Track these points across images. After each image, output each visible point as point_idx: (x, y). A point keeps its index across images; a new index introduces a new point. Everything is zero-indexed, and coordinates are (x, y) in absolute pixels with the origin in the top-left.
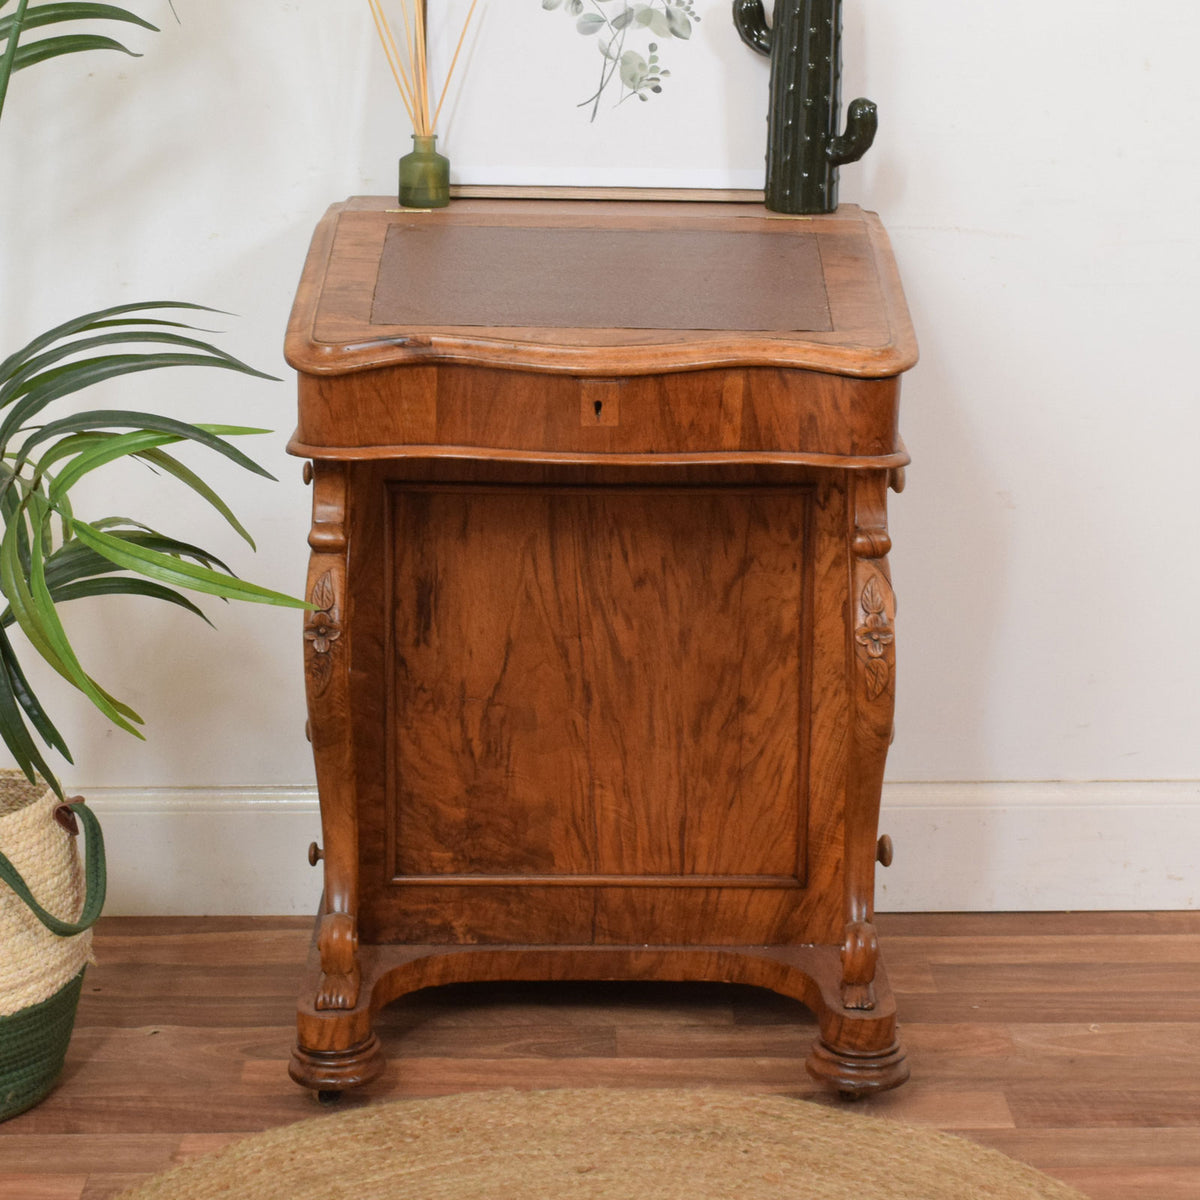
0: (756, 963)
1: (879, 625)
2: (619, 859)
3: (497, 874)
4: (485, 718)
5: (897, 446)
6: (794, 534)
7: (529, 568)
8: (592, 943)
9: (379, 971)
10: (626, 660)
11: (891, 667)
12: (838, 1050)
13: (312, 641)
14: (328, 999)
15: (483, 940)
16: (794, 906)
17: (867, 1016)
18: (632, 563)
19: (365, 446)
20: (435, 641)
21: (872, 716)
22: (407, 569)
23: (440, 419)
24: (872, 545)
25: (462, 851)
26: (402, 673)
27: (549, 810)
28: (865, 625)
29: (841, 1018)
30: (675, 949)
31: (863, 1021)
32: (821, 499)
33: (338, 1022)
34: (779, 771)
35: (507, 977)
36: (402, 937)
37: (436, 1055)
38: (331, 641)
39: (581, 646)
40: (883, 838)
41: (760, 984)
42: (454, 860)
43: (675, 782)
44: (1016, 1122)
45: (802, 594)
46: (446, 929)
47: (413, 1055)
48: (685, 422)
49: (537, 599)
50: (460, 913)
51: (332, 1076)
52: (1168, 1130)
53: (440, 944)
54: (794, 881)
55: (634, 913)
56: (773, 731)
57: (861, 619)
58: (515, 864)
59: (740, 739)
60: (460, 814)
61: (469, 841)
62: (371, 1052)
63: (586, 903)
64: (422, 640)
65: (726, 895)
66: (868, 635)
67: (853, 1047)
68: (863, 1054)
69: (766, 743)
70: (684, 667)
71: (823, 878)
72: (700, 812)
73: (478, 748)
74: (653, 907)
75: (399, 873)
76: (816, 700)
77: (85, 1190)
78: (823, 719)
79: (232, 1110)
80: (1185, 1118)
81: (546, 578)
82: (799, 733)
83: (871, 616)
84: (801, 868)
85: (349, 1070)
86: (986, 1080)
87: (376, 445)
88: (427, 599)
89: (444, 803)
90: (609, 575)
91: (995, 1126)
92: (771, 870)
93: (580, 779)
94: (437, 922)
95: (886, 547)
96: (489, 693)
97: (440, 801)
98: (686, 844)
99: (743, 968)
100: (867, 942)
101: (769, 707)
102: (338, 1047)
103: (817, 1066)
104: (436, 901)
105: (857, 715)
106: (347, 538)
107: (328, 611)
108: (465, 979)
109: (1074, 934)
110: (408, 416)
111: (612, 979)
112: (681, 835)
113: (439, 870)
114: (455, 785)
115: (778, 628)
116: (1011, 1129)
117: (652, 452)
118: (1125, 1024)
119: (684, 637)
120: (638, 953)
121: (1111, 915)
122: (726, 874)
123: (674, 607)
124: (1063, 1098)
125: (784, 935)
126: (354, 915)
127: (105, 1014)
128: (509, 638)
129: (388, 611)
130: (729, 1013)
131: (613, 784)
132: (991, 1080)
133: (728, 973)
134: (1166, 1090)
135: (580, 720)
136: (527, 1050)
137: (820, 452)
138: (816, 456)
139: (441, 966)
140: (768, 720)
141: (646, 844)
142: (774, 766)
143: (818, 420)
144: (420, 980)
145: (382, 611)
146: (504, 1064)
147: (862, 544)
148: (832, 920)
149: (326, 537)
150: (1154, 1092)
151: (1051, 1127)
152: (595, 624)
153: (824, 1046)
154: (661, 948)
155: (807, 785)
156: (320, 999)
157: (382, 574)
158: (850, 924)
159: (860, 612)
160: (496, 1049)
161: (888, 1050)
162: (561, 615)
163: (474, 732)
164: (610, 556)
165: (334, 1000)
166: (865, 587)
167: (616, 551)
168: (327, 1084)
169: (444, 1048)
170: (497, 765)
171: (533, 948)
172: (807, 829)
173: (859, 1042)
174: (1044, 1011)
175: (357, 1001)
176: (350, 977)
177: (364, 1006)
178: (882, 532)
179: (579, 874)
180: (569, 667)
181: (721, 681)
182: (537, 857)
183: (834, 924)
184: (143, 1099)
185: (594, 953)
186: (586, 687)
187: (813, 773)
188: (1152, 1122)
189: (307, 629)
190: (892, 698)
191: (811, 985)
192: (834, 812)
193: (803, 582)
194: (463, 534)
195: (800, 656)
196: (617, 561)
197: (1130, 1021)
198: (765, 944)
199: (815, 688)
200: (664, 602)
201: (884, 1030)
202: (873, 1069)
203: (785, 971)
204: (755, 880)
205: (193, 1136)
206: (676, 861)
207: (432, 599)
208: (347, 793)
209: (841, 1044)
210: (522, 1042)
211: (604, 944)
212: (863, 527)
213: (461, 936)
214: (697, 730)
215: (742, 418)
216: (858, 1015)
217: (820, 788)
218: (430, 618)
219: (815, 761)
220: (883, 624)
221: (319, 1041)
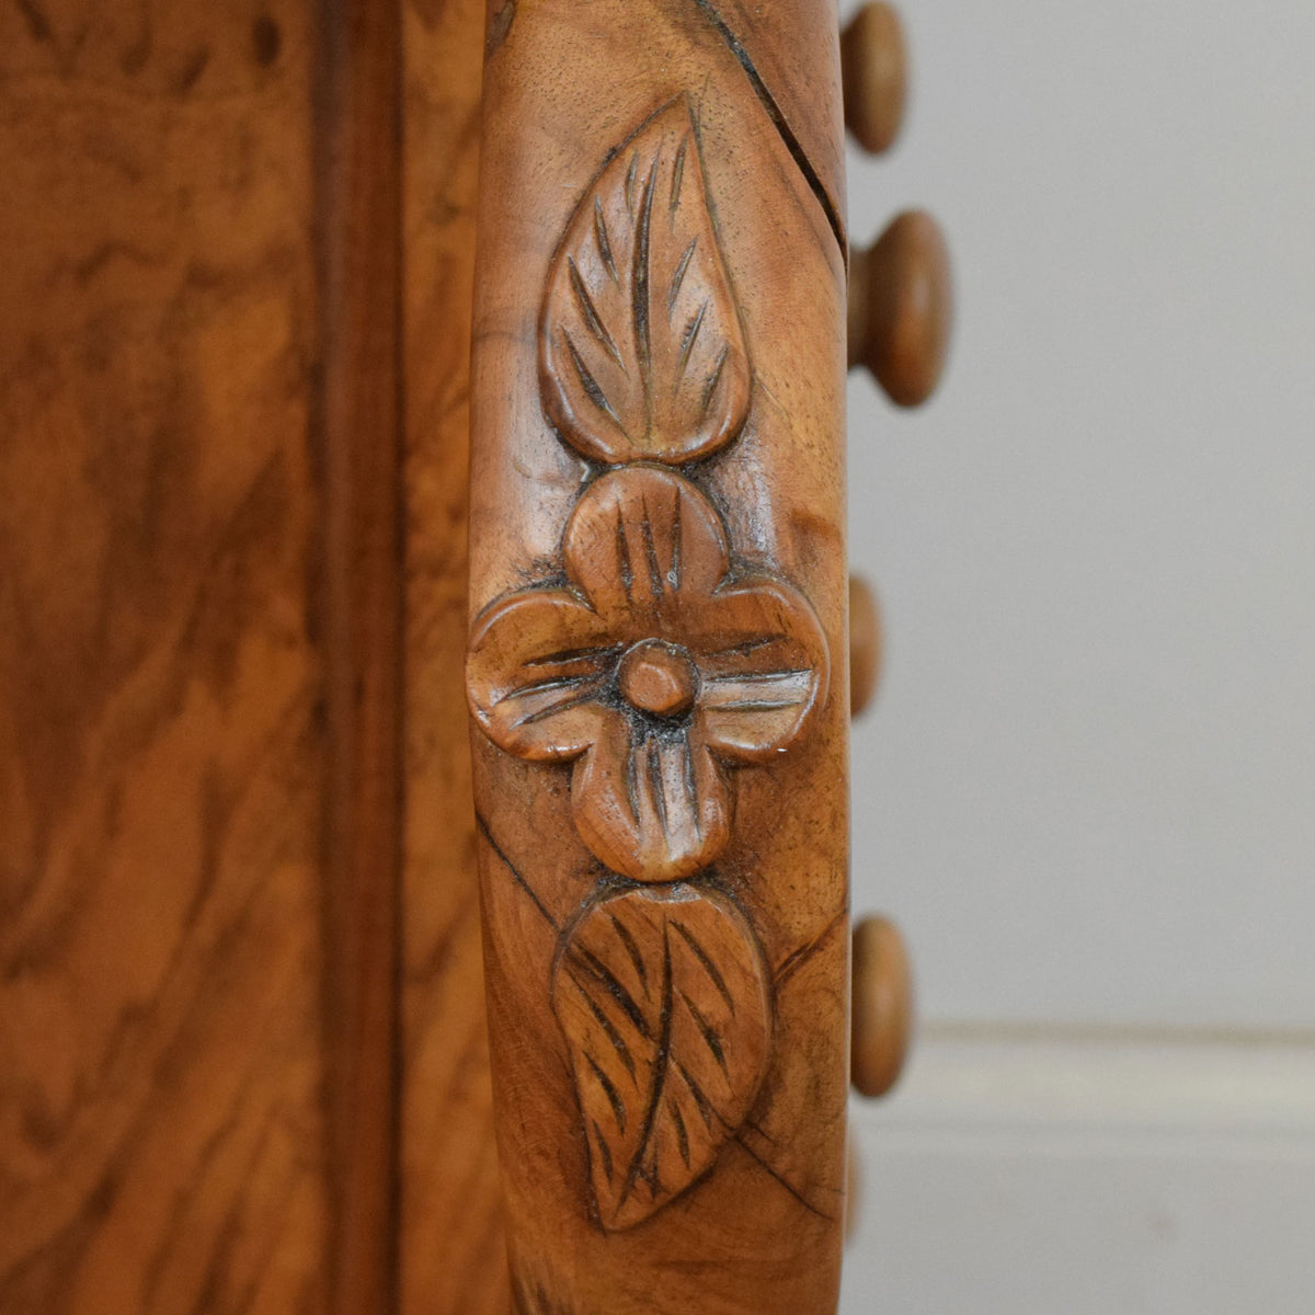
56: (169, 1076)
69: (128, 1146)
83: (614, 496)
101: (139, 943)
195: (317, 636)
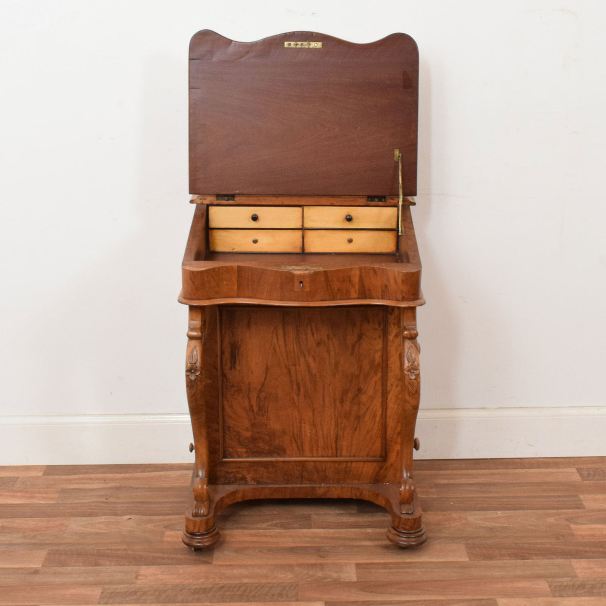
0: (366, 491)
1: (414, 367)
2: (311, 451)
3: (264, 457)
4: (258, 397)
5: (420, 297)
6: (379, 324)
7: (275, 339)
8: (301, 483)
9: (217, 498)
10: (314, 374)
11: (419, 383)
12: (399, 530)
13: (189, 375)
14: (197, 512)
15: (258, 483)
16: (381, 468)
17: (410, 517)
18: (315, 335)
19: (209, 299)
20: (238, 367)
21: (411, 402)
22: (226, 340)
23: (239, 287)
24: (411, 334)
25: (250, 448)
26: (225, 380)
27: (284, 432)
28: (408, 367)
29: (400, 518)
30: (334, 485)
31: (409, 519)
32: (391, 312)
33: (201, 521)
34: (374, 416)
35: (268, 497)
36: (227, 482)
37: (240, 528)
38: (196, 375)
39: (296, 369)
40: (416, 439)
41: (368, 500)
42: (246, 452)
43: (333, 421)
44: (469, 557)
45: (383, 348)
46: (244, 479)
47: (231, 529)
48: (336, 288)
49: (278, 350)
50: (249, 472)
51: (199, 542)
52: (529, 561)
53: (241, 484)
54: (381, 459)
55: (318, 471)
56: (372, 401)
57: (406, 364)
58: (270, 453)
59: (359, 404)
60: (248, 434)
61: (252, 444)
62: (215, 532)
63: (299, 468)
64: (233, 367)
65: (354, 464)
66: (409, 371)
67: (405, 529)
68: (409, 532)
69: (369, 406)
70: (336, 377)
71: (392, 457)
72: (344, 432)
73: (255, 409)
74: (325, 469)
75: (225, 457)
76: (389, 388)
77: (102, 593)
78: (391, 397)
79: (160, 555)
80: (536, 555)
81: (282, 342)
82: (382, 402)
83: (410, 363)
84: (383, 453)
85: (206, 540)
86: (456, 538)
87: (213, 298)
88: (235, 352)
89: (242, 430)
90: (307, 342)
91: (462, 560)
92: (372, 454)
93: (296, 420)
94: (241, 476)
95: (416, 335)
96: (260, 388)
97: (241, 429)
98: (338, 445)
99: (361, 493)
100: (410, 487)
101: (370, 392)
102: (201, 531)
103: (391, 536)
104: (239, 468)
105: (405, 401)
106: (202, 333)
107: (195, 364)
108: (251, 498)
109: (491, 469)
110: (226, 287)
111: (309, 497)
112: (336, 441)
113: (241, 456)
114: (246, 423)
115: (374, 361)
116: (467, 561)
117: (323, 301)
118: (512, 511)
119: (337, 364)
120: (320, 487)
121: (505, 460)
122: (354, 456)
123: (332, 353)
124: (488, 546)
125: (377, 479)
126: (207, 478)
127: (110, 510)
128: (267, 366)
129: (219, 356)
130: (355, 507)
131: (309, 422)
132: (459, 538)
133: (355, 495)
134: (529, 542)
135: (295, 397)
136: (276, 526)
137: (390, 299)
138: (388, 301)
139: (242, 493)
140: (370, 397)
141: (322, 445)
142: (373, 414)
143: (389, 287)
144: (234, 500)
145: (217, 356)
146: (267, 532)
147: (406, 334)
148: (396, 473)
149: (194, 334)
150: (524, 543)
151: (483, 560)
152: (301, 361)
153: (393, 528)
154: (328, 485)
155: (386, 422)
156: (194, 512)
157: (217, 342)
158: (403, 479)
159: (406, 361)
160: (264, 526)
161: (419, 530)
162: (288, 357)
163: (254, 403)
164: (307, 334)
165: (199, 512)
166: (408, 351)
167: (309, 331)
168: (197, 546)
169: (244, 525)
170: (263, 415)
171: (278, 486)
172: (386, 439)
173: (407, 527)
174: (480, 505)
175: (209, 512)
176: (206, 503)
177: (211, 515)
178: (414, 329)
179: (296, 457)
180: (291, 377)
181: (351, 381)
182: (279, 450)
183: (397, 475)
184: (125, 550)
185: (303, 488)
186: (298, 385)
187: (388, 417)
188: (523, 558)
189: (187, 371)
190: (419, 394)
191: (388, 501)
192: (396, 432)
193: (383, 344)
194: (249, 325)
195: (382, 372)
196: (310, 337)
197: (514, 510)
198: (369, 483)
199: (389, 384)
200: (328, 352)
201: (417, 523)
202: (413, 538)
203: (378, 495)
204: (365, 458)
205: (145, 567)
206: (334, 451)
207: (237, 351)
208: (204, 431)
209: (400, 528)
210: (274, 522)
211: (306, 484)
212: (407, 327)
213: (250, 481)
214: (342, 402)
215: (359, 286)
216: (407, 517)
217: (391, 423)
218: (236, 358)
219: (389, 413)
220: (415, 366)
221: (194, 529)
